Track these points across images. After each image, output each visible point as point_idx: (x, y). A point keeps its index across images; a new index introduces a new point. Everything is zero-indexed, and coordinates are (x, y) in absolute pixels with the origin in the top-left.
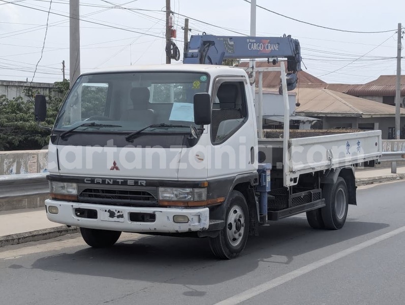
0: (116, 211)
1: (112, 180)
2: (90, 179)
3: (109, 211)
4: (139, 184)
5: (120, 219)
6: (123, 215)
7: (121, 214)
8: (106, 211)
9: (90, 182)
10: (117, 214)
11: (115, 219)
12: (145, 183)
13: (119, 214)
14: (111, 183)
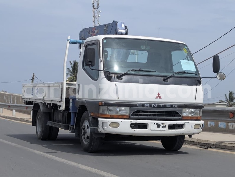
0: (161, 123)
1: (156, 105)
2: (141, 104)
3: (157, 124)
4: (174, 107)
5: (164, 129)
6: (166, 126)
7: (165, 125)
8: (154, 124)
9: (141, 106)
10: (162, 125)
11: (161, 128)
12: (177, 106)
13: (163, 125)
14: (156, 106)
